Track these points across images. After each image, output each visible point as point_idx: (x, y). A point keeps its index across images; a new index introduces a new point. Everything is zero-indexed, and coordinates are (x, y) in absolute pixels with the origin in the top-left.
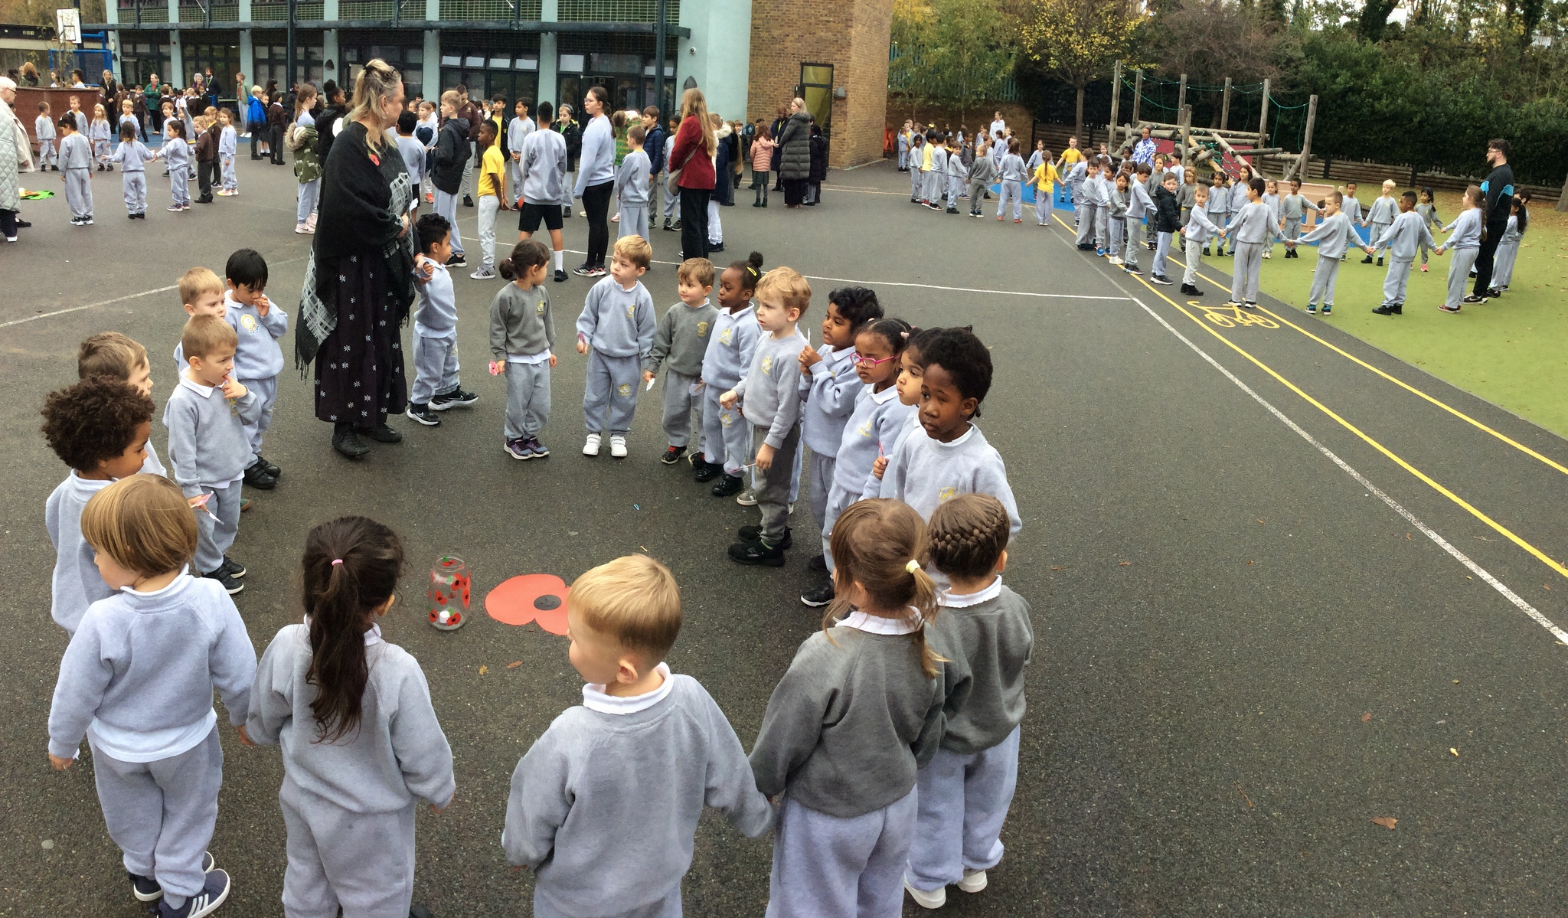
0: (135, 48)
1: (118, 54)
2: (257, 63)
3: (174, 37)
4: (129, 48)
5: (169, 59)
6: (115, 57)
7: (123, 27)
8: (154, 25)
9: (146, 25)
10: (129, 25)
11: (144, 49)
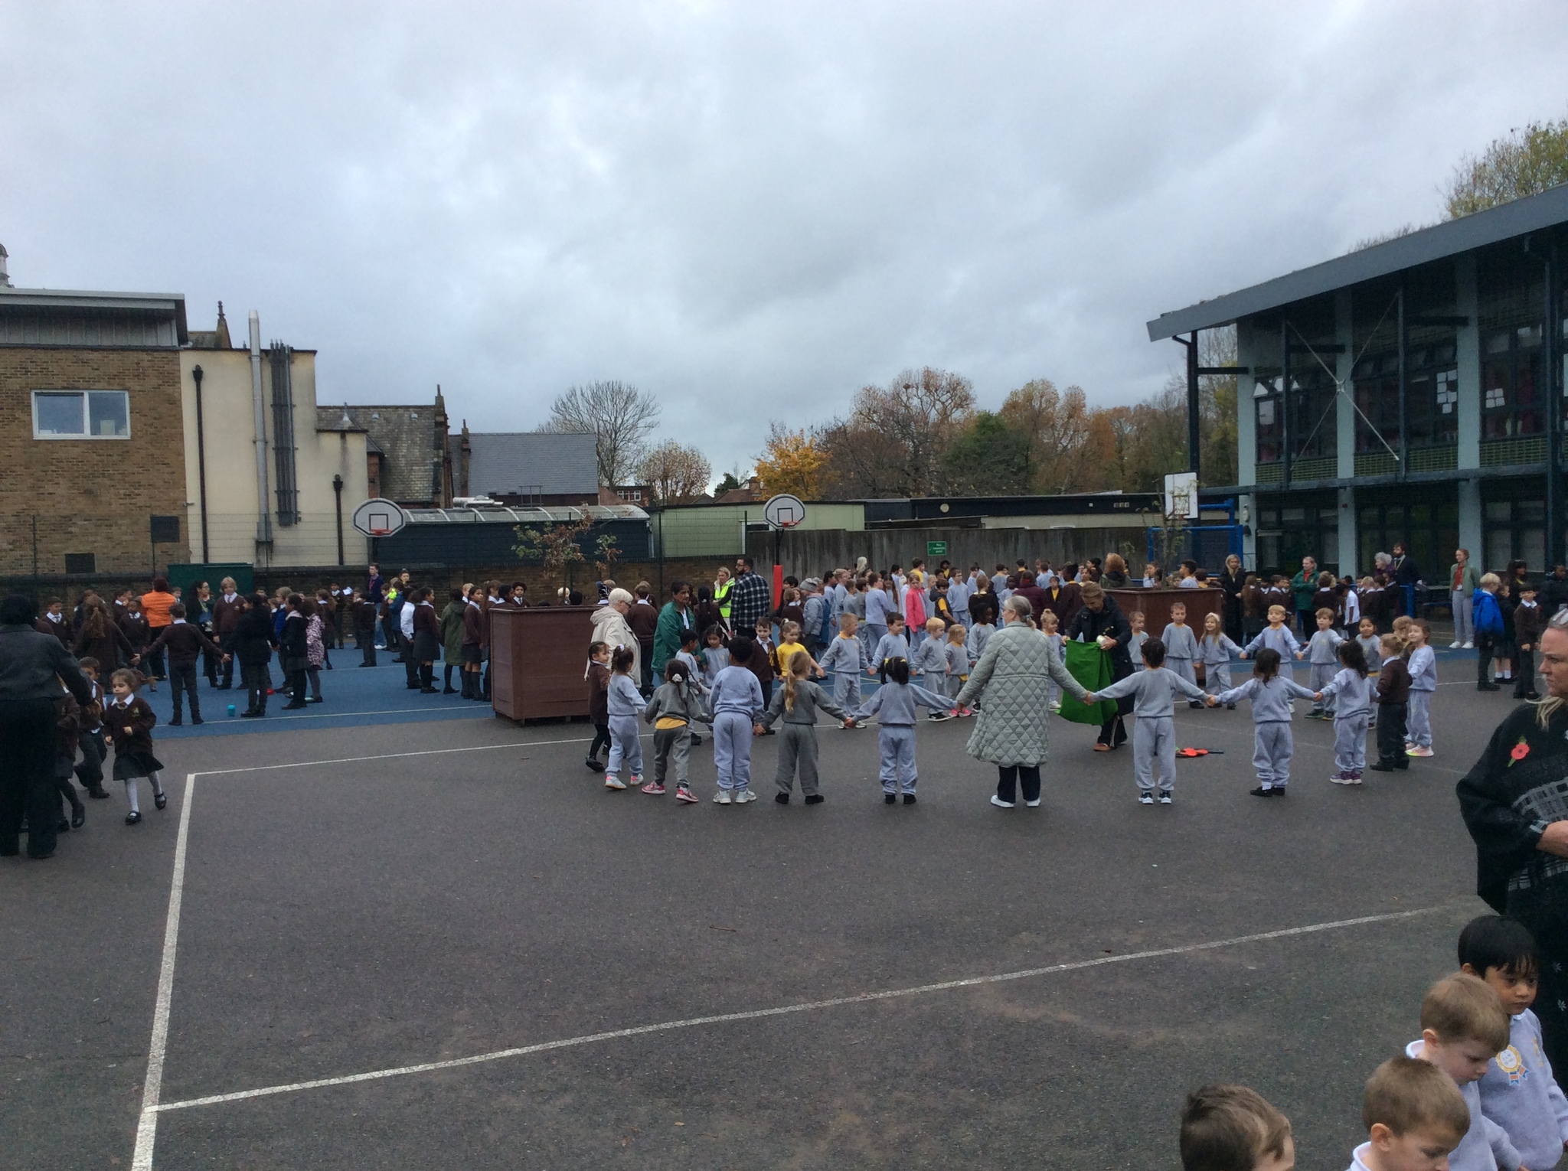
0: (1280, 516)
1: (1253, 526)
2: (1489, 528)
3: (1345, 497)
4: (1271, 517)
5: (1335, 529)
6: (1247, 531)
7: (1263, 488)
8: (1314, 484)
9: (1298, 484)
10: (1273, 485)
11: (1294, 516)
